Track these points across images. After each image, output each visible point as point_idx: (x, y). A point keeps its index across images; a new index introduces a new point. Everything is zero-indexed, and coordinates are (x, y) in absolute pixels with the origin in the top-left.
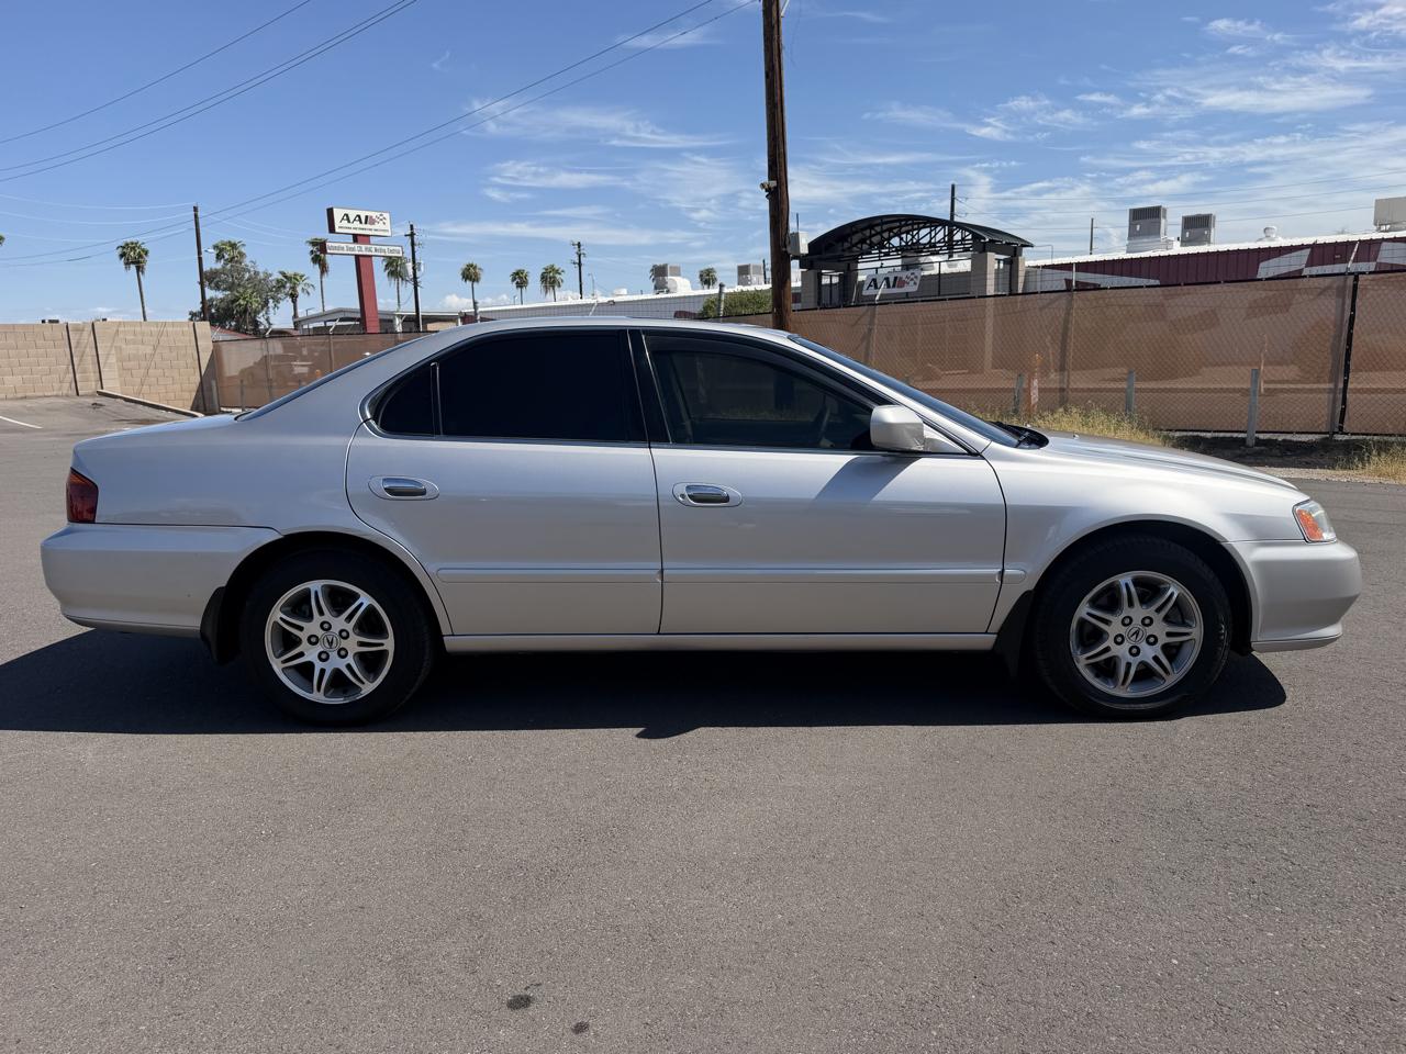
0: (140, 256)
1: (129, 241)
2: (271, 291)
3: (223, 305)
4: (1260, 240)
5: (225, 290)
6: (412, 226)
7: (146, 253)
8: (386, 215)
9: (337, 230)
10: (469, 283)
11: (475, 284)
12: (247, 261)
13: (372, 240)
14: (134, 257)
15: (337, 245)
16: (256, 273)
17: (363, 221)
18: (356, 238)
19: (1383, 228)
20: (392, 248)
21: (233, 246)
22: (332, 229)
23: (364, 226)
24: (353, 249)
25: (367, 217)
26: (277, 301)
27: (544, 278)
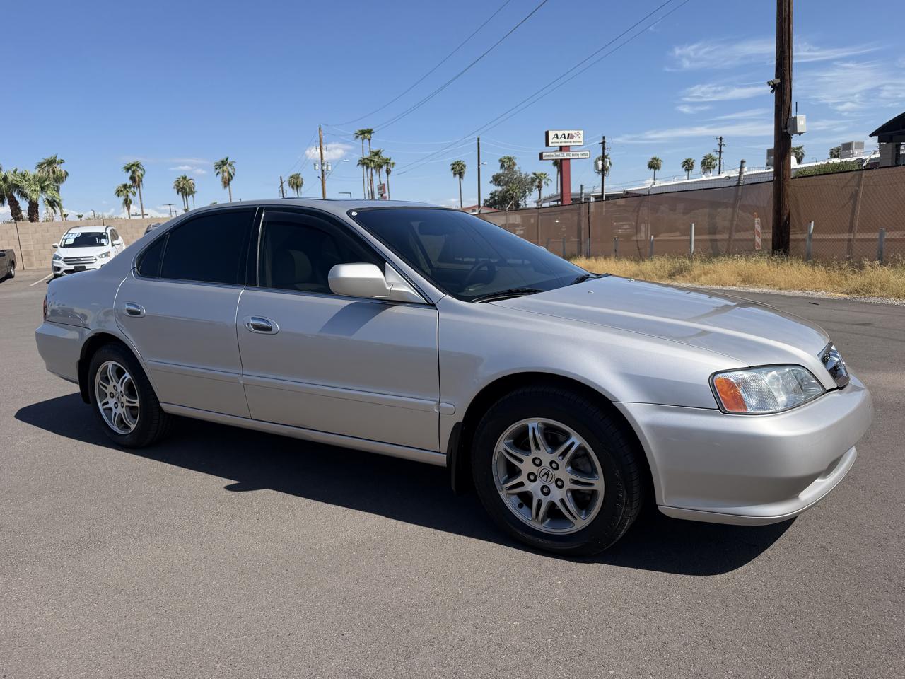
0: (462, 169)
1: (456, 161)
2: (527, 185)
3: (501, 195)
5: (503, 185)
6: (604, 138)
7: (465, 166)
8: (581, 132)
9: (550, 144)
10: (652, 171)
11: (657, 171)
12: (516, 168)
13: (571, 149)
14: (458, 170)
15: (549, 154)
16: (521, 175)
17: (566, 137)
18: (561, 149)
20: (583, 153)
21: (510, 159)
22: (547, 144)
23: (567, 140)
24: (559, 156)
25: (569, 134)
26: (531, 190)
27: (703, 163)
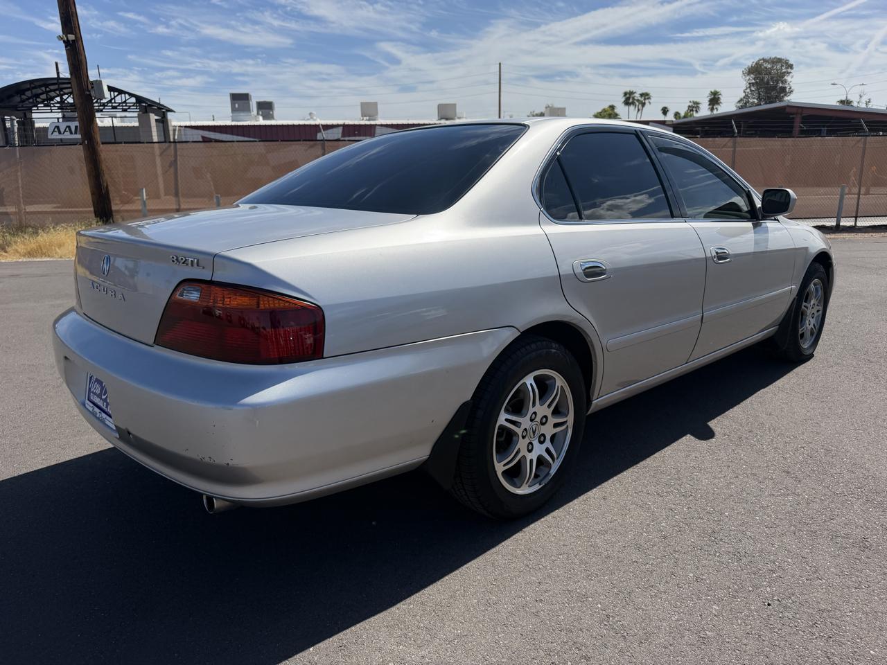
4: (308, 120)
19: (365, 118)
